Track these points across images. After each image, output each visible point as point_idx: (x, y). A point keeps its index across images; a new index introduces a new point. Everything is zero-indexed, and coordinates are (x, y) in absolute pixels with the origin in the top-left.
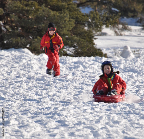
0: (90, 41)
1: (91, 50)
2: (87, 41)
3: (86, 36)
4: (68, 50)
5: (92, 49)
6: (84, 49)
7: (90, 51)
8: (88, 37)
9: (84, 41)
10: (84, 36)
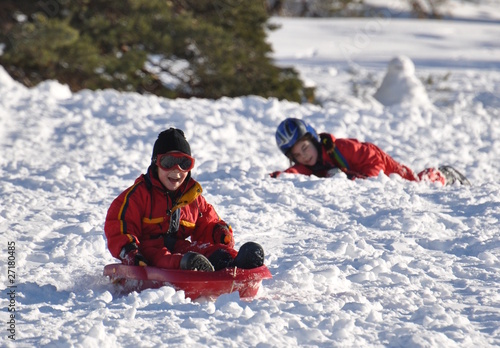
0: (249, 38)
1: (250, 70)
2: (238, 36)
3: (235, 18)
4: (165, 70)
5: (256, 68)
6: (225, 66)
7: (249, 75)
8: (245, 21)
9: (223, 37)
10: (229, 15)
